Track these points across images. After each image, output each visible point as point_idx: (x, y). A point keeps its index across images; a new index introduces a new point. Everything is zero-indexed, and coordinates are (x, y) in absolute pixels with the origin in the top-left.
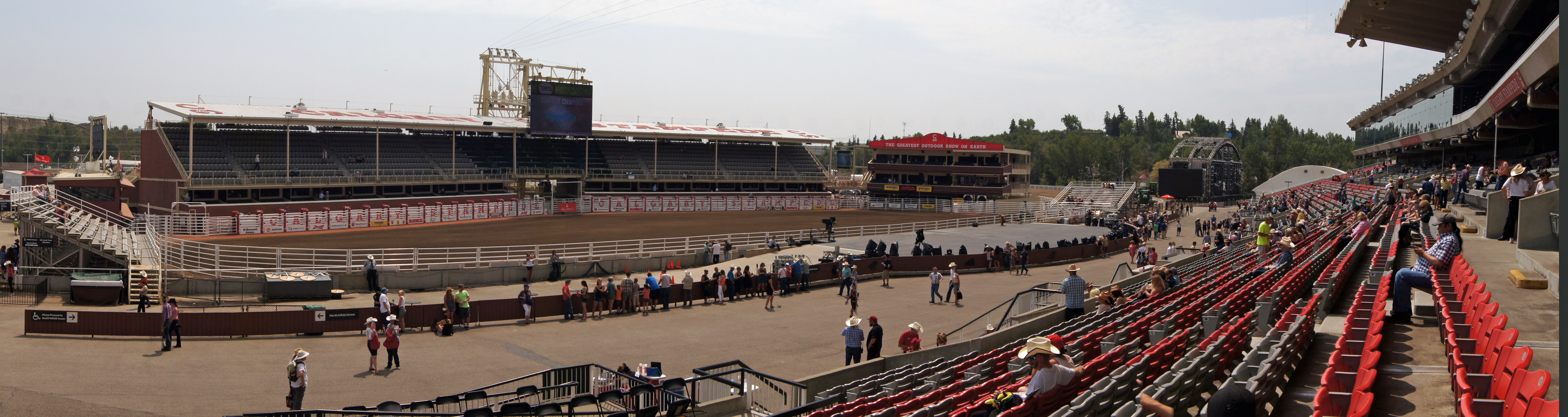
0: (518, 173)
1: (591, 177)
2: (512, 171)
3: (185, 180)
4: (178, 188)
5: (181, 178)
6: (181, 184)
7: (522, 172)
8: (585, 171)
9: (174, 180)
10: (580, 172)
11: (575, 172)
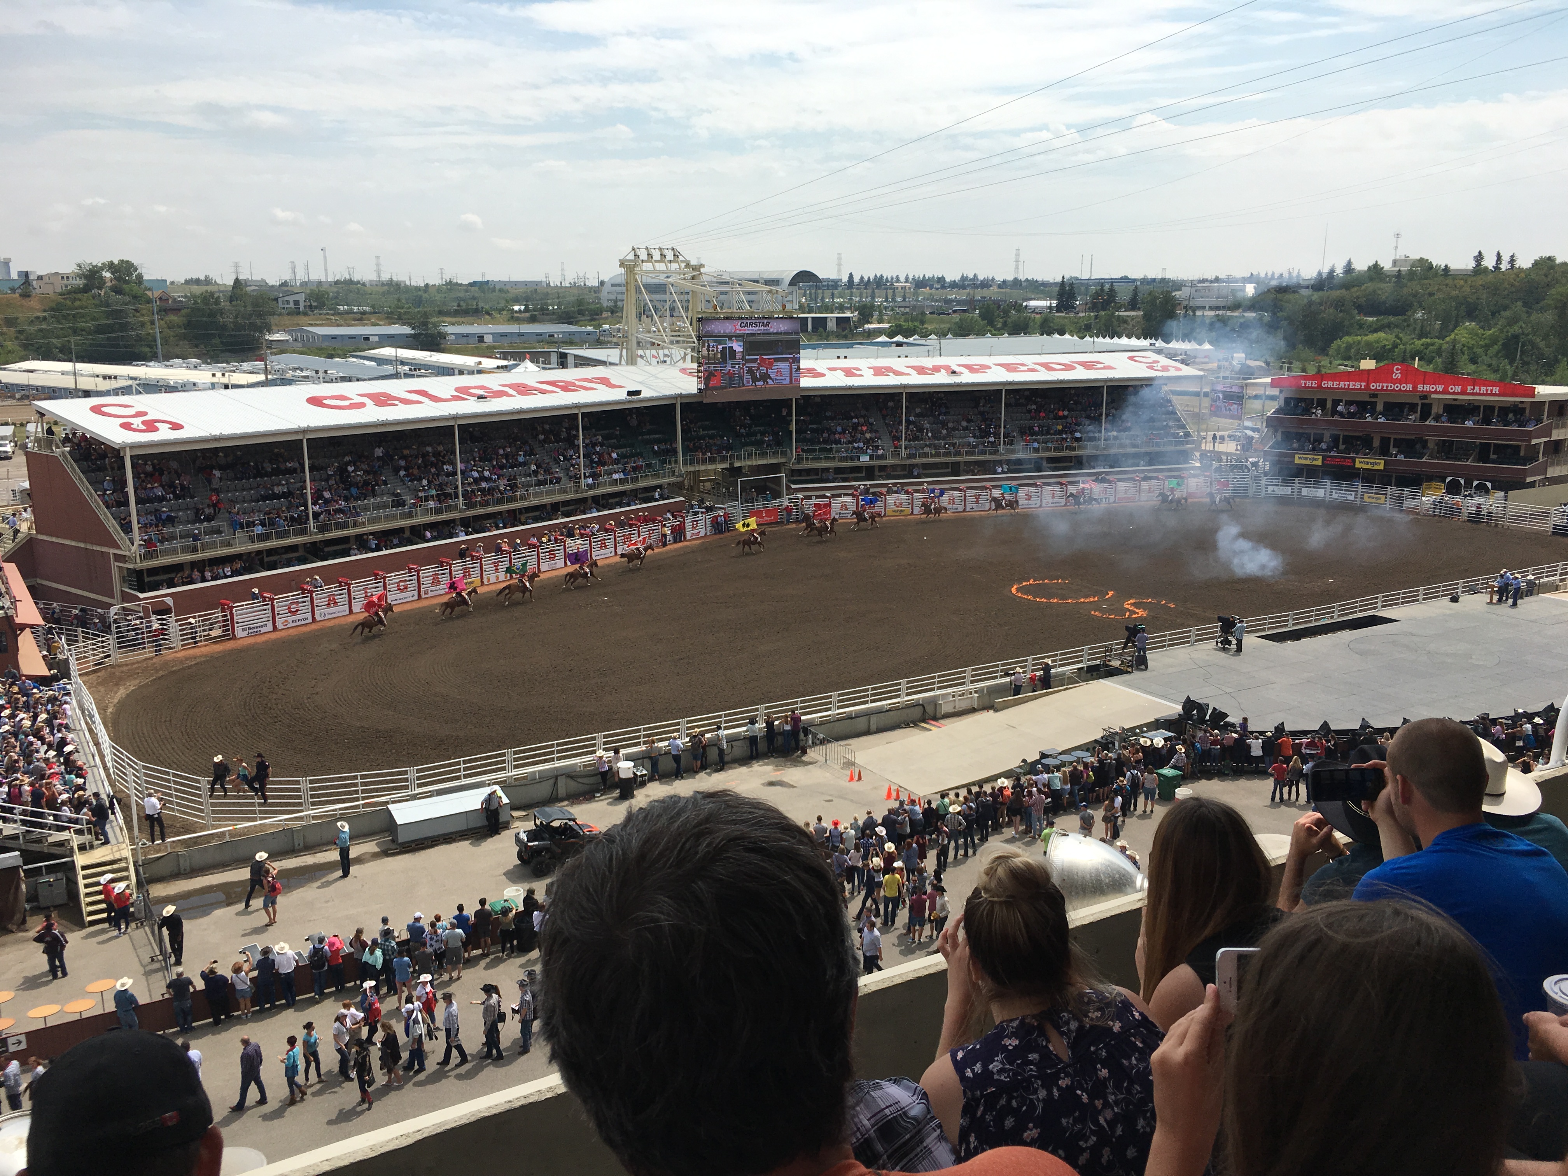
0: (685, 463)
1: (799, 460)
2: (676, 462)
3: (127, 553)
4: (115, 565)
5: (119, 548)
6: (119, 558)
7: (692, 463)
8: (791, 451)
9: (105, 549)
10: (784, 453)
11: (775, 454)
